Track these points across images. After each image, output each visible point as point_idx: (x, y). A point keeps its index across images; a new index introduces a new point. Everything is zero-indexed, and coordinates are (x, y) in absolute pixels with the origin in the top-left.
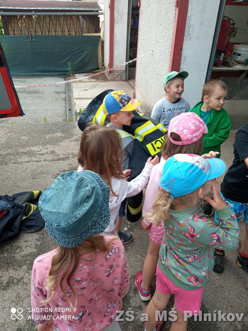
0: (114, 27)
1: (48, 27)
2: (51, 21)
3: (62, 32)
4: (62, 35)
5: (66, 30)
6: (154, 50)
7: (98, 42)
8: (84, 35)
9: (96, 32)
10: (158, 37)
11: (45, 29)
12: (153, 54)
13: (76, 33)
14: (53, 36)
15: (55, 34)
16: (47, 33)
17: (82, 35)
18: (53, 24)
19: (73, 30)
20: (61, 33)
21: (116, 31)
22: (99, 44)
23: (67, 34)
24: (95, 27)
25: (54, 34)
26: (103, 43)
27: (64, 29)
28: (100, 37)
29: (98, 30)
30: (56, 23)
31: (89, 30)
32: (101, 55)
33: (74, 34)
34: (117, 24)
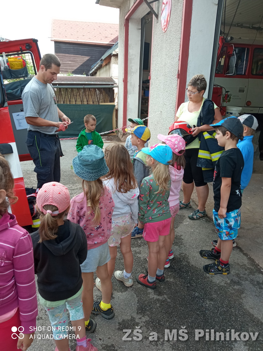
0: (128, 97)
1: (69, 98)
2: (72, 93)
3: (82, 102)
4: (82, 104)
5: (85, 100)
6: (162, 111)
7: (112, 110)
8: (101, 104)
9: (111, 102)
10: (165, 101)
11: (67, 99)
12: (161, 114)
13: (93, 103)
14: (73, 105)
15: (76, 104)
16: (68, 103)
17: (99, 104)
18: (73, 95)
19: (91, 100)
20: (80, 103)
21: (129, 100)
22: (114, 112)
23: (85, 103)
24: (110, 97)
25: (74, 103)
26: (117, 111)
27: (83, 99)
28: (114, 106)
29: (113, 100)
30: (76, 94)
31: (105, 100)
32: (115, 121)
33: (92, 103)
34: (130, 94)
